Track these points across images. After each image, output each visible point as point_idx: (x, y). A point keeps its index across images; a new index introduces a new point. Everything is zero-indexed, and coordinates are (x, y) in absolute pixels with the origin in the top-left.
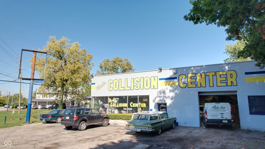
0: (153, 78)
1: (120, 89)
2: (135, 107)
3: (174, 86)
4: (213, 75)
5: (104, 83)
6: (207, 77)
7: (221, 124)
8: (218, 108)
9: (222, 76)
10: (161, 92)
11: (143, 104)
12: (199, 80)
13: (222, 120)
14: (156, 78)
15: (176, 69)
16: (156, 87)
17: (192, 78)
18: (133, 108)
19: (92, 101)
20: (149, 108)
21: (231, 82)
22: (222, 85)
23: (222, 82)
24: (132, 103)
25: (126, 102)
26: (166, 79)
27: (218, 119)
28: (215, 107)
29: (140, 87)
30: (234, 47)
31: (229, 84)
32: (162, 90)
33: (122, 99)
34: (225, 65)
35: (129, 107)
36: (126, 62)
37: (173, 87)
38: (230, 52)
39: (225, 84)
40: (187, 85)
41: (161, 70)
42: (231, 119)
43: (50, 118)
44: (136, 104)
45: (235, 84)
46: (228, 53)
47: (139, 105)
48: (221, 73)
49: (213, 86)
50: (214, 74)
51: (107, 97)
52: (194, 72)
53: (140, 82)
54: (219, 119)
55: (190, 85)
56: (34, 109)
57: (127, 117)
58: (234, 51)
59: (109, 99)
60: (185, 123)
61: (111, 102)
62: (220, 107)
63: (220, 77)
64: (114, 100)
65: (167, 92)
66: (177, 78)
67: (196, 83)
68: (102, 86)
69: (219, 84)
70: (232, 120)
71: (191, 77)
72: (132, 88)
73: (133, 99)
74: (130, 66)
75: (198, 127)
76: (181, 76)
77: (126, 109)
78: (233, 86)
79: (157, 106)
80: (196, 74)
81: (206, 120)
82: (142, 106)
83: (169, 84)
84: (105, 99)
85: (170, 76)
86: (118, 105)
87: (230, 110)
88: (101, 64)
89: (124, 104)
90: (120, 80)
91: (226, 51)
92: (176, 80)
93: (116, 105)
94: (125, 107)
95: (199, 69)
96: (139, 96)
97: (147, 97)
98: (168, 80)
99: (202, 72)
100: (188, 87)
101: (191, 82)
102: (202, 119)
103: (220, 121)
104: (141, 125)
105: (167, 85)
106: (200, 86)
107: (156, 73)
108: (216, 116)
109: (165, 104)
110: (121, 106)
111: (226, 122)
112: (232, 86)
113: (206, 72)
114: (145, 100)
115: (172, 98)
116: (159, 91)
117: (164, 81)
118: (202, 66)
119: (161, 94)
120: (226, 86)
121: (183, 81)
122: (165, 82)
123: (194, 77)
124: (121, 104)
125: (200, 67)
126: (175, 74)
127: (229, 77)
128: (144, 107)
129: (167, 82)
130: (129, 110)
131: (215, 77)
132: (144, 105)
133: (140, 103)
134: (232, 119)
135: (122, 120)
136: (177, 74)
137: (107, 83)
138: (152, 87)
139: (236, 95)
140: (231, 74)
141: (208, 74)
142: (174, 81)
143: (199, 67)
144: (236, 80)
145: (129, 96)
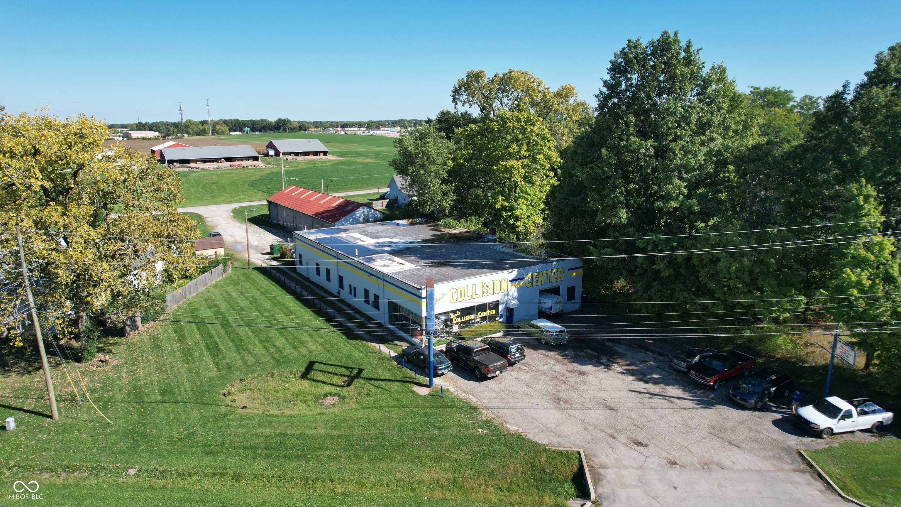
0: (503, 281)
1: (467, 298)
5: (443, 295)
14: (506, 280)
16: (506, 290)
20: (498, 314)
21: (560, 277)
23: (554, 278)
29: (490, 292)
37: (518, 288)
40: (532, 284)
49: (549, 283)
53: (490, 287)
61: (454, 318)
63: (554, 274)
64: (458, 313)
67: (538, 281)
71: (536, 276)
72: (481, 296)
73: (482, 308)
79: (506, 310)
80: (539, 273)
82: (491, 314)
89: (470, 316)
90: (466, 287)
93: (461, 319)
94: (472, 320)
96: (488, 303)
100: (532, 287)
101: (535, 281)
107: (506, 275)
110: (466, 320)
113: (544, 271)
120: (557, 281)
121: (528, 281)
124: (467, 316)
132: (493, 312)
138: (503, 291)
142: (520, 281)
144: (563, 275)
145: (477, 305)
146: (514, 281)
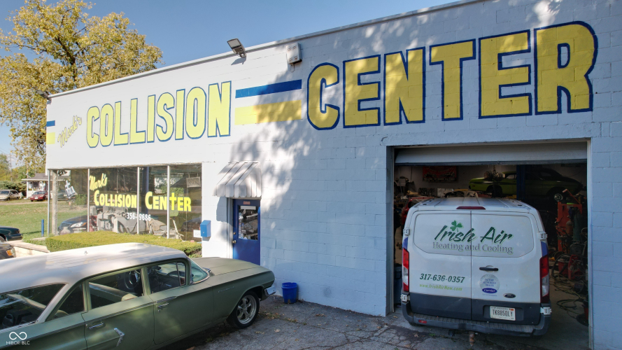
0: (214, 92)
1: (118, 138)
2: (159, 211)
3: (289, 121)
4: (462, 60)
6: (434, 73)
7: (480, 327)
8: (471, 234)
9: (508, 62)
12: (399, 86)
13: (486, 305)
14: (226, 87)
16: (224, 131)
17: (365, 79)
18: (153, 212)
19: (52, 184)
21: (560, 89)
22: (504, 106)
23: (505, 91)
24: (149, 194)
25: (133, 192)
26: (262, 91)
27: (465, 300)
29: (174, 130)
31: (547, 100)
35: (143, 208)
37: (288, 128)
39: (522, 105)
40: (341, 115)
41: (240, 51)
42: (537, 300)
45: (580, 101)
48: (508, 44)
49: (461, 118)
50: (467, 50)
51: (84, 172)
52: (378, 48)
53: (173, 112)
54: (467, 295)
55: (354, 117)
59: (89, 177)
60: (327, 292)
62: (479, 233)
63: (500, 67)
64: (102, 180)
66: (304, 84)
67: (379, 104)
68: (72, 131)
69: (492, 104)
70: (545, 311)
71: (359, 75)
72: (151, 137)
75: (379, 317)
76: (319, 75)
77: (133, 216)
78: (570, 111)
79: (226, 210)
80: (382, 59)
81: (405, 298)
82: (179, 209)
83: (271, 115)
85: (277, 78)
86: (114, 201)
87: (537, 253)
89: (128, 196)
90: (118, 106)
92: (298, 95)
93: (110, 202)
94: (131, 210)
95: (400, 32)
96: (170, 165)
98: (271, 95)
99: (413, 45)
100: (345, 127)
101: (360, 101)
105: (266, 120)
106: (398, 121)
107: (224, 70)
109: (256, 202)
110: (120, 206)
111: (511, 315)
112: (559, 111)
113: (430, 42)
114: (191, 183)
117: (255, 99)
118: (414, 15)
120: (530, 114)
121: (325, 97)
122: (257, 106)
123: (372, 77)
124: (120, 196)
125: (408, 21)
126: (295, 63)
127: (547, 62)
129: (264, 105)
130: (141, 222)
131: (471, 66)
132: (186, 204)
133: (173, 194)
134: (545, 300)
136: (301, 66)
137: (84, 119)
138: (212, 131)
139: (582, 166)
141: (437, 54)
142: (290, 98)
143: (398, 24)
144: (586, 76)
145: (141, 167)
146: (266, 96)
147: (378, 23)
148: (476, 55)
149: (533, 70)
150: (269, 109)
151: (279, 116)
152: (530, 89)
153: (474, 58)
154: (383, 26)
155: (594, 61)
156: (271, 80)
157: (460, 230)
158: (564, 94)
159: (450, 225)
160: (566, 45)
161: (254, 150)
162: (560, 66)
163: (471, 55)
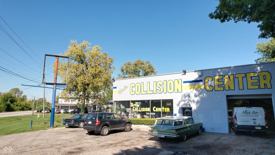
0: (176, 81)
2: (158, 112)
3: (199, 89)
4: (243, 77)
5: (126, 87)
6: (236, 80)
7: (254, 131)
8: (249, 113)
9: (253, 78)
10: (186, 95)
11: (166, 108)
12: (227, 82)
13: (255, 126)
14: (180, 81)
15: (201, 72)
16: (180, 91)
17: (219, 80)
18: (156, 112)
19: (114, 105)
20: (173, 112)
21: (265, 84)
22: (253, 87)
23: (253, 84)
24: (154, 107)
25: (148, 107)
27: (250, 126)
28: (245, 112)
29: (163, 90)
30: (267, 45)
31: (262, 86)
32: (187, 93)
33: (144, 104)
34: (257, 66)
35: (152, 111)
36: (147, 65)
37: (199, 91)
38: (262, 51)
39: (257, 87)
40: (214, 88)
41: (185, 72)
42: (265, 125)
43: (72, 123)
44: (159, 108)
45: (269, 86)
46: (260, 52)
47: (162, 109)
48: (252, 74)
49: (243, 89)
50: (244, 75)
51: (129, 102)
52: (221, 74)
53: (163, 86)
54: (250, 125)
55: (217, 88)
56: (57, 113)
57: (150, 122)
58: (267, 50)
59: (131, 103)
60: (213, 129)
61: (133, 107)
62: (251, 112)
63: (251, 79)
64: (136, 104)
65: (192, 95)
66: (203, 81)
67: (224, 86)
68: (124, 90)
69: (250, 87)
70: (267, 127)
71: (218, 79)
72: (155, 92)
73: (156, 103)
74: (152, 68)
75: (227, 134)
76: (207, 79)
77: (149, 114)
78: (267, 88)
79: (181, 111)
80: (223, 76)
81: (236, 126)
82: (165, 111)
83: (194, 88)
84: (127, 104)
85: (195, 79)
86: (141, 110)
87: (264, 116)
88: (122, 68)
89: (146, 108)
90: (142, 84)
91: (258, 50)
92: (201, 83)
93: (139, 109)
95: (227, 71)
96: (163, 100)
97: (171, 101)
98: (193, 83)
99: (230, 74)
100: (215, 91)
101: (218, 85)
102: (231, 125)
103: (253, 127)
104: (164, 131)
105: (192, 89)
106: (228, 90)
107: (180, 76)
108: (248, 122)
109: (191, 109)
110: (143, 111)
111: (260, 128)
112: (265, 88)
113: (234, 74)
114: (168, 104)
115: (197, 102)
116: (183, 95)
117: (189, 84)
118: (230, 67)
119: (185, 98)
120: (259, 89)
121: (209, 84)
122: (190, 86)
123: (221, 80)
124: (143, 108)
125: (229, 69)
126: (200, 76)
127: (261, 78)
128: (168, 111)
129: (191, 85)
130: (151, 115)
131: (245, 79)
133: (163, 107)
134: (267, 125)
135: (145, 125)
136: (202, 77)
137: (129, 87)
138: (176, 91)
139: (271, 99)
140: (264, 76)
141: (237, 76)
142: (199, 84)
143: (226, 69)
144: (270, 82)
145: (151, 100)
146: (192, 83)
147: (221, 68)
148: (246, 76)
149: (259, 80)
150: (193, 86)
151: (196, 88)
152: (258, 84)
153: (245, 77)
154: (223, 69)
155: (271, 79)
156: (194, 79)
157: (247, 112)
158: (266, 85)
159: (245, 111)
160: (265, 76)
161: (189, 96)
162: (264, 80)
163: (245, 76)
